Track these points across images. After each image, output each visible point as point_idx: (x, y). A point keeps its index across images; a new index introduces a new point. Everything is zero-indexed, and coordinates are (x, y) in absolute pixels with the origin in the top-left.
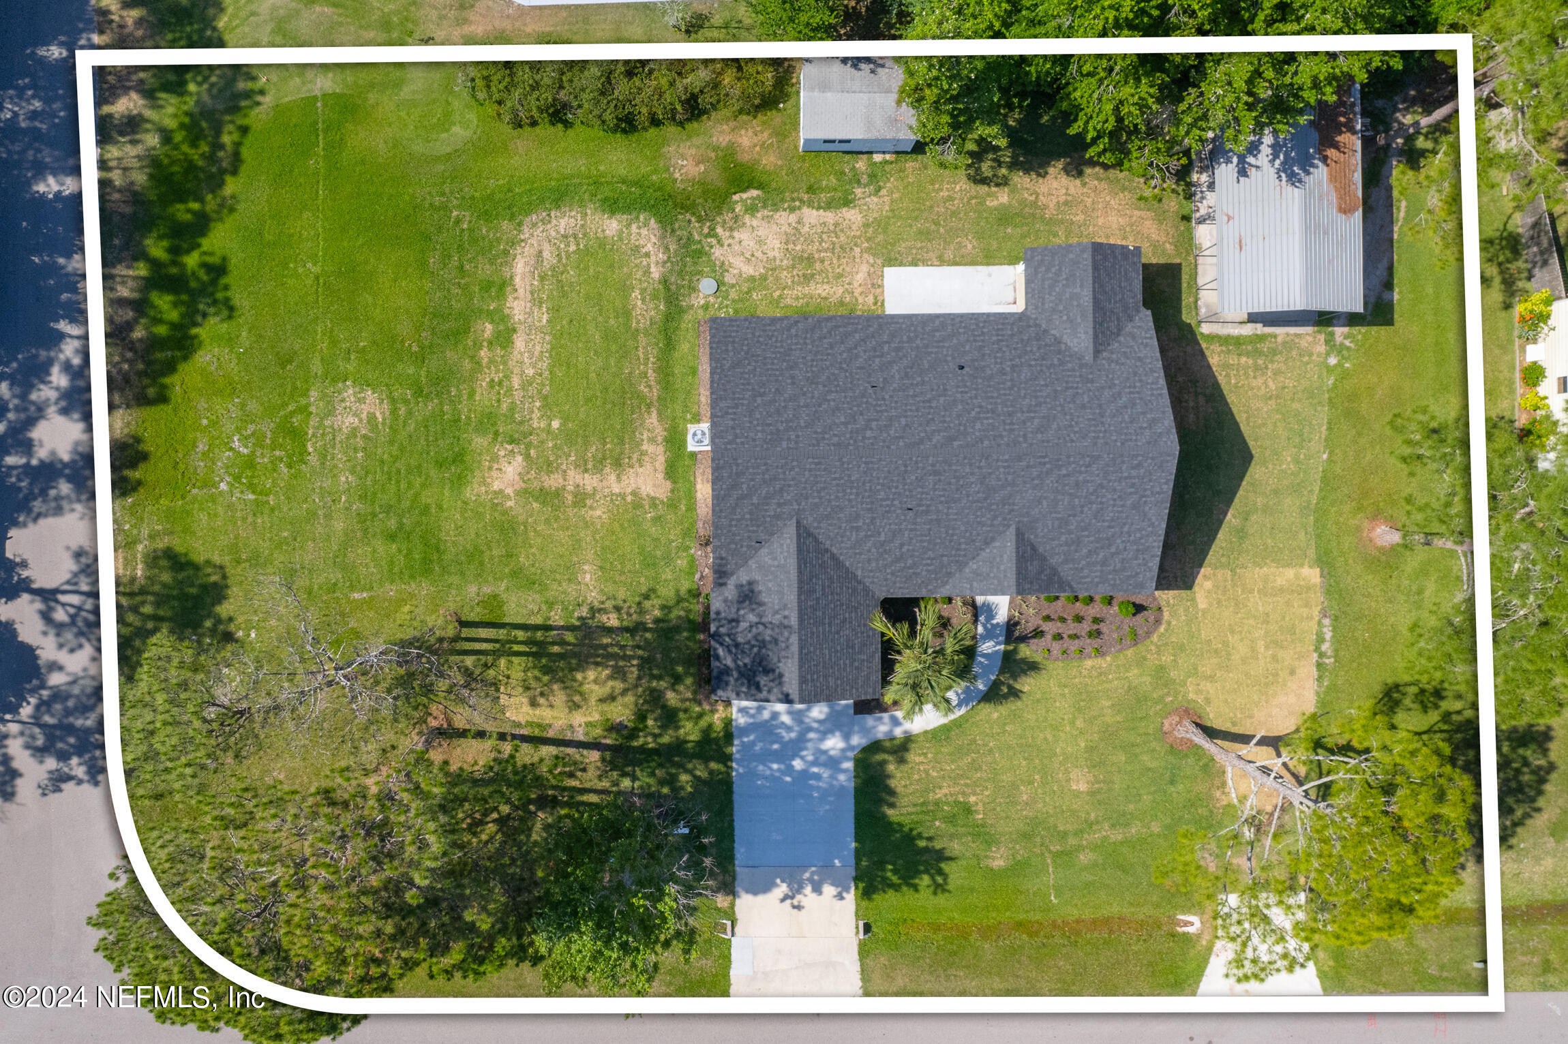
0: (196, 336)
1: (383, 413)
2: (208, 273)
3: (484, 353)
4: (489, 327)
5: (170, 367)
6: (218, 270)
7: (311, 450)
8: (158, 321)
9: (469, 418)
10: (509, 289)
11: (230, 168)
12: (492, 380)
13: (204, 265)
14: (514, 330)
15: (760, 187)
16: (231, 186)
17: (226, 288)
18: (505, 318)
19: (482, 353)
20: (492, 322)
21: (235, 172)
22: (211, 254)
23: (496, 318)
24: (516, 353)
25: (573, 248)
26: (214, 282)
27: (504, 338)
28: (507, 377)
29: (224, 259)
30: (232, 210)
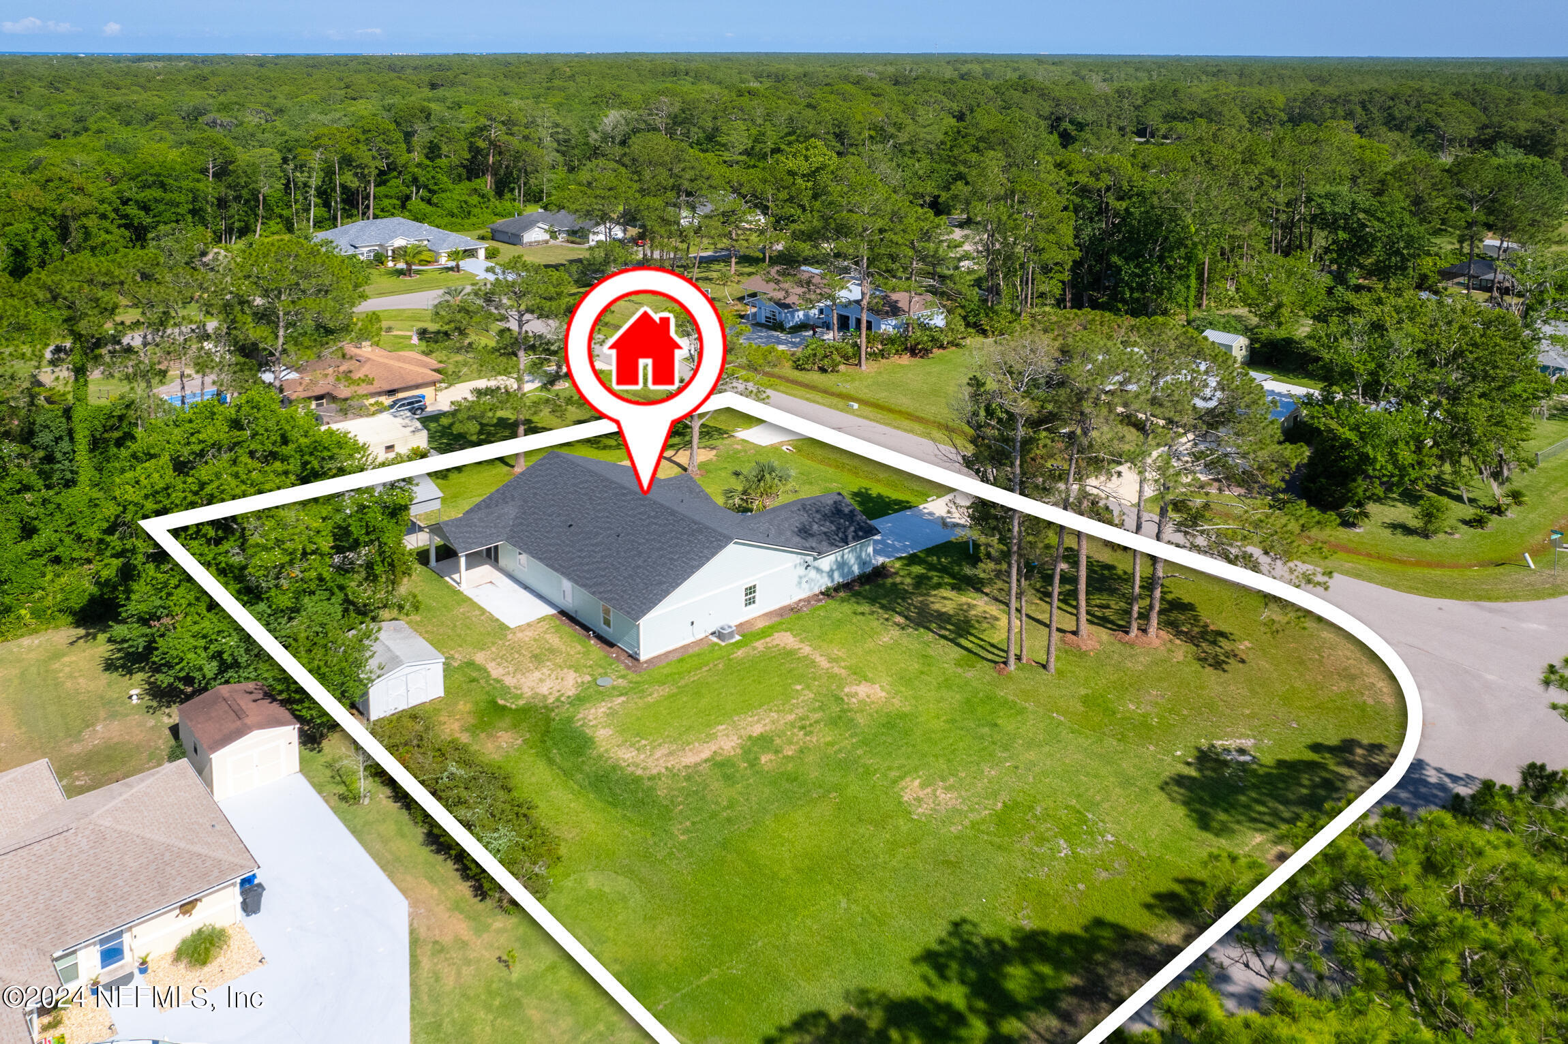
0: (1013, 938)
1: (912, 781)
2: (946, 966)
3: (789, 751)
4: (764, 759)
5: (1066, 939)
6: (935, 960)
7: (1000, 805)
8: (1041, 977)
9: (851, 736)
10: (718, 758)
11: (823, 1022)
12: (806, 735)
13: (944, 977)
14: (750, 737)
15: (495, 703)
16: (836, 1009)
17: (942, 942)
18: (747, 752)
19: (790, 753)
20: (756, 758)
21: (820, 1015)
22: (925, 979)
23: (752, 756)
24: (767, 728)
25: (643, 742)
26: (950, 955)
27: (764, 742)
28: (793, 725)
29: (915, 961)
30: (863, 992)
